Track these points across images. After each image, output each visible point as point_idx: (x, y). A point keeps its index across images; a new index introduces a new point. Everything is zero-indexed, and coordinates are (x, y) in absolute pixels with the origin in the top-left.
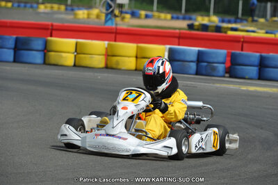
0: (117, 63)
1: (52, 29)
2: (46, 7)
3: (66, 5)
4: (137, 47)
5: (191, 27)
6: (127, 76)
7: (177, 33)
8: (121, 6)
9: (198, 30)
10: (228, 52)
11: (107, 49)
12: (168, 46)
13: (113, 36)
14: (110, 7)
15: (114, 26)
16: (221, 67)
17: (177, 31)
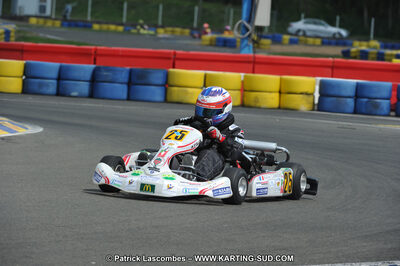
0: (256, 100)
1: (176, 59)
2: (166, 32)
3: (192, 29)
4: (281, 79)
5: (346, 54)
6: (269, 116)
7: (329, 62)
8: (260, 29)
9: (355, 58)
10: (393, 85)
11: (243, 82)
12: (319, 79)
13: (251, 66)
14: (247, 30)
15: (252, 54)
16: (385, 104)
17: (331, 59)
